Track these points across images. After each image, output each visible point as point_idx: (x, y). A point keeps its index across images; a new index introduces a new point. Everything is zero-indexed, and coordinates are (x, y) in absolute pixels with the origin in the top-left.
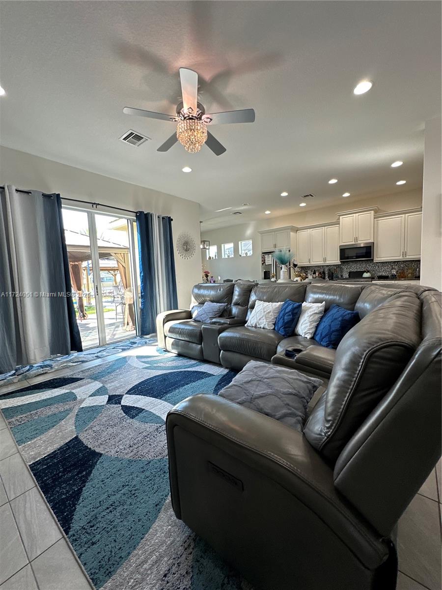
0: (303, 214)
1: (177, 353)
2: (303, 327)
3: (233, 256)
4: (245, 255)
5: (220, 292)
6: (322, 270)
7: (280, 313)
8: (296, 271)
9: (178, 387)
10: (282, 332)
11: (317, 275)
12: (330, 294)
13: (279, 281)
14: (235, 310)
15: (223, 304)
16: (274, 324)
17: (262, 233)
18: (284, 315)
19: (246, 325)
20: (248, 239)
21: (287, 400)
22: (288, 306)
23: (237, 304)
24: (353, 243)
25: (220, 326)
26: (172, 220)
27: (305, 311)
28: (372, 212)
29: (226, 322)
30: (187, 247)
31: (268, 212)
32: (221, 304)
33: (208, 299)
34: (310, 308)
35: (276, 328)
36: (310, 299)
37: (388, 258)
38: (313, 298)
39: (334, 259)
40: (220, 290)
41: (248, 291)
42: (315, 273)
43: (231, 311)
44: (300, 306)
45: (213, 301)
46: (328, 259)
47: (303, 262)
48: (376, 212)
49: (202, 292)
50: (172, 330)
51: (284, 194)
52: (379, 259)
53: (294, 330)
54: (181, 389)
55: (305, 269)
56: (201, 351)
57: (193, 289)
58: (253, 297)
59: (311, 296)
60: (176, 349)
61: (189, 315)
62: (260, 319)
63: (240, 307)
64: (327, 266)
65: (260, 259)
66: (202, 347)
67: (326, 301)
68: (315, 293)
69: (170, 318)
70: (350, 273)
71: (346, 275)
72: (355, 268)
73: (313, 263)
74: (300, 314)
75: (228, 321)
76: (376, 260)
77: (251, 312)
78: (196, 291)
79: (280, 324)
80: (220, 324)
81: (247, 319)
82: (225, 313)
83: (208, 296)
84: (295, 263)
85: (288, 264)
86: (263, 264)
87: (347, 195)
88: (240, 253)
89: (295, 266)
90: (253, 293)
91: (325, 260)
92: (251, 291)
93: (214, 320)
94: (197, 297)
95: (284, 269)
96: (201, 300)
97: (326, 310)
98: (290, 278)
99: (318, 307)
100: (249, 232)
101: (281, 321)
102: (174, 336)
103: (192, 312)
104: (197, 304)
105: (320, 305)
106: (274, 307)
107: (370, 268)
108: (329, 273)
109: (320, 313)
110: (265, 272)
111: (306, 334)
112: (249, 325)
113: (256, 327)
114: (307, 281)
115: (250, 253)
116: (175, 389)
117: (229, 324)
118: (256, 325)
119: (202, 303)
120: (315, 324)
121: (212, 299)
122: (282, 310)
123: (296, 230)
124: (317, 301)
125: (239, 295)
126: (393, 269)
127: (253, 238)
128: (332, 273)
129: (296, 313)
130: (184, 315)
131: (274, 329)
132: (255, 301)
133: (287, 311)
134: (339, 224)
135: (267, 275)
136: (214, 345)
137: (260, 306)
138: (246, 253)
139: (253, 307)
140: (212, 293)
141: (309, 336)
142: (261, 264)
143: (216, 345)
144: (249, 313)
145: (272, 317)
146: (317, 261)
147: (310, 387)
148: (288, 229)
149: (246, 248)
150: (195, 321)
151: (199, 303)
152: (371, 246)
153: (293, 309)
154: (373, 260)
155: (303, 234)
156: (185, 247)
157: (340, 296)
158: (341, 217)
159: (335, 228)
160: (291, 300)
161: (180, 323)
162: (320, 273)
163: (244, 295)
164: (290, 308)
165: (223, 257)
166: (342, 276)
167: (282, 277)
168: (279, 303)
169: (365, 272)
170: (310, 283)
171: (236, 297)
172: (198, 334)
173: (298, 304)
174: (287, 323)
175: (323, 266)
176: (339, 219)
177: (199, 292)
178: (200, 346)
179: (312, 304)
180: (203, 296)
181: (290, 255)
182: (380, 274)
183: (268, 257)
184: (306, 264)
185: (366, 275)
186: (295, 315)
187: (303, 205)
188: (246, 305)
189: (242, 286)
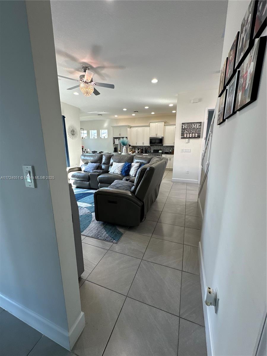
0: (134, 119)
1: (76, 186)
2: (132, 172)
3: (96, 138)
4: (103, 138)
5: (96, 158)
6: (142, 148)
7: (123, 167)
8: (130, 148)
9: (83, 198)
10: (124, 174)
11: (140, 151)
12: (142, 160)
13: (123, 154)
14: (103, 167)
15: (98, 164)
16: (121, 172)
17: (113, 127)
18: (125, 168)
19: (109, 173)
20: (105, 129)
21: (126, 187)
22: (126, 165)
23: (104, 164)
24: (155, 136)
25: (98, 173)
26: (65, 117)
27: (133, 166)
28: (163, 123)
29: (100, 171)
30: (73, 133)
31: (116, 116)
32: (97, 164)
33: (90, 161)
34: (134, 165)
35: (122, 173)
36: (135, 162)
37: (169, 145)
38: (136, 161)
39: (147, 144)
40: (96, 157)
41: (109, 158)
42: (139, 150)
43: (101, 167)
44: (131, 164)
45: (92, 162)
46: (145, 143)
47: (133, 144)
48: (165, 123)
49: (86, 158)
50: (73, 176)
51: (125, 110)
52: (165, 145)
53: (129, 174)
54: (84, 198)
55: (134, 147)
56: (89, 184)
57: (81, 156)
58: (112, 161)
59: (135, 161)
60: (76, 185)
61: (80, 169)
62: (115, 170)
63: (105, 165)
64: (144, 146)
65: (112, 141)
66: (89, 183)
67: (140, 162)
68: (137, 159)
69: (71, 170)
70: (154, 150)
71: (152, 151)
72: (156, 148)
73: (138, 145)
74: (131, 167)
75: (101, 171)
76: (164, 145)
77: (111, 167)
78: (83, 157)
79: (123, 172)
80: (98, 172)
81: (109, 170)
82: (99, 167)
83: (90, 160)
84: (130, 144)
85: (126, 145)
86: (114, 144)
87: (153, 113)
88: (101, 137)
89: (130, 145)
90: (111, 159)
91: (143, 143)
92: (110, 158)
93: (94, 171)
94: (83, 160)
95: (124, 148)
96: (85, 162)
97: (140, 166)
98: (127, 152)
99: (137, 165)
100: (106, 125)
101: (124, 170)
102: (74, 179)
103: (81, 168)
104: (83, 164)
105: (138, 164)
106: (121, 165)
107: (162, 148)
108: (145, 150)
109: (138, 167)
110: (115, 148)
111: (133, 174)
112: (111, 172)
113: (113, 173)
114: (134, 154)
115: (106, 137)
116: (81, 198)
117: (102, 172)
118: (114, 172)
119: (87, 163)
120: (136, 171)
121: (92, 161)
122: (124, 166)
123: (131, 127)
124: (137, 162)
125: (105, 160)
126: (170, 149)
127: (108, 128)
128: (147, 150)
129: (130, 167)
130: (77, 169)
131: (121, 174)
132: (113, 162)
133: (126, 166)
134: (150, 126)
135: (116, 150)
136: (96, 181)
137: (115, 164)
138: (104, 137)
139: (112, 165)
140: (92, 158)
141: (134, 175)
142: (113, 144)
143: (97, 181)
144: (110, 168)
145: (120, 169)
146: (140, 144)
147: (132, 185)
148: (126, 127)
149: (104, 133)
150: (85, 171)
151: (85, 163)
152: (162, 139)
153: (128, 166)
154: (163, 145)
155: (134, 129)
156: (72, 133)
157: (145, 161)
158: (151, 123)
159: (148, 128)
160: (127, 162)
161: (77, 173)
162: (141, 150)
163: (107, 160)
164: (127, 165)
165: (91, 138)
166: (150, 151)
167: (123, 152)
168: (123, 163)
169: (160, 150)
170: (135, 155)
171: (103, 161)
172: (88, 177)
173: (130, 163)
174: (126, 171)
175: (142, 146)
176: (150, 124)
177: (85, 158)
178: (88, 182)
179: (135, 164)
180: (87, 160)
181: (127, 141)
182: (166, 151)
183: (117, 140)
184: (135, 145)
185: (160, 151)
186: (129, 167)
187: (134, 115)
188: (108, 164)
189: (106, 156)
